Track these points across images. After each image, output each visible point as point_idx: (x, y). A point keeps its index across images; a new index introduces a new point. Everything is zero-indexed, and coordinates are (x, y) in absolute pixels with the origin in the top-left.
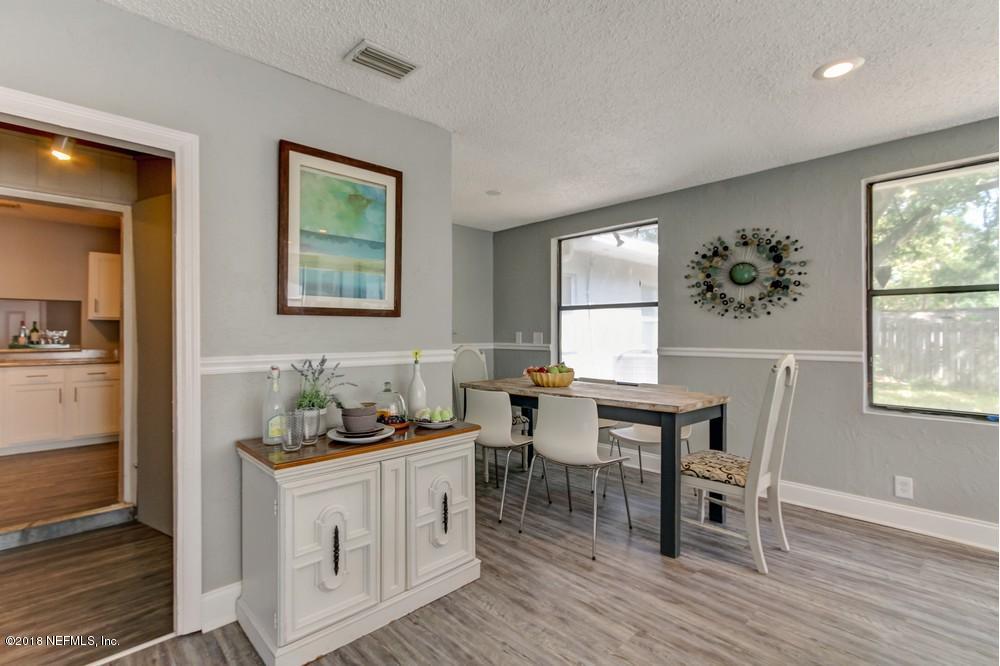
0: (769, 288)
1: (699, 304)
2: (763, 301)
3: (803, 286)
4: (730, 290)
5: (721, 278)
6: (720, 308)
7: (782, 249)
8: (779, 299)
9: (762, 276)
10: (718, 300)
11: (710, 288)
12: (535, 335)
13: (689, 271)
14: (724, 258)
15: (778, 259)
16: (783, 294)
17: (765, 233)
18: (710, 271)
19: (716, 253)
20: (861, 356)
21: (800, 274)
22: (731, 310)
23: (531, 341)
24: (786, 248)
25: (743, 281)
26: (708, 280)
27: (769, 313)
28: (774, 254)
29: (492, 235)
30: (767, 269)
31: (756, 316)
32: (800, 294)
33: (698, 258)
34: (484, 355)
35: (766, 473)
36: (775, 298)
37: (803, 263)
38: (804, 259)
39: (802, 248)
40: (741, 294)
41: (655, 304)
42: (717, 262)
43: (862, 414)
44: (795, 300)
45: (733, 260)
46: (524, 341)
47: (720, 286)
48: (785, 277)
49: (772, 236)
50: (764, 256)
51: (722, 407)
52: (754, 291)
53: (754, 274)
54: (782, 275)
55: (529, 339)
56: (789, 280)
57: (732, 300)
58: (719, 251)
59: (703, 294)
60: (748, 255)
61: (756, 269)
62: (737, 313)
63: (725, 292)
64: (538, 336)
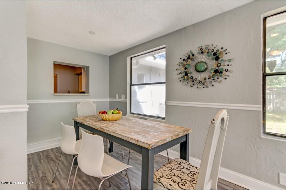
0: (213, 73)
1: (182, 82)
2: (210, 80)
3: (230, 72)
4: (195, 75)
5: (191, 70)
6: (191, 83)
7: (220, 54)
8: (218, 78)
9: (210, 68)
10: (190, 80)
11: (186, 74)
12: (122, 95)
13: (178, 67)
14: (193, 60)
15: (217, 59)
16: (220, 76)
17: (212, 47)
18: (186, 66)
19: (189, 58)
20: (260, 108)
21: (228, 65)
22: (195, 84)
23: (121, 98)
24: (221, 53)
25: (201, 70)
26: (186, 70)
27: (213, 86)
28: (215, 56)
29: (109, 57)
30: (212, 64)
31: (207, 87)
32: (228, 76)
33: (181, 61)
34: (95, 104)
35: (209, 181)
36: (216, 78)
37: (230, 60)
38: (230, 58)
39: (229, 52)
40: (200, 77)
41: (164, 83)
42: (189, 62)
43: (261, 138)
44: (226, 79)
45: (196, 61)
46: (118, 98)
47: (191, 73)
48: (220, 68)
49: (215, 48)
50: (211, 58)
51: (186, 136)
52: (206, 75)
53: (206, 67)
54: (220, 66)
55: (120, 97)
56: (223, 69)
57: (196, 80)
58: (190, 57)
59: (183, 77)
60: (203, 58)
61: (207, 65)
62: (198, 86)
63: (193, 76)
64: (123, 96)
